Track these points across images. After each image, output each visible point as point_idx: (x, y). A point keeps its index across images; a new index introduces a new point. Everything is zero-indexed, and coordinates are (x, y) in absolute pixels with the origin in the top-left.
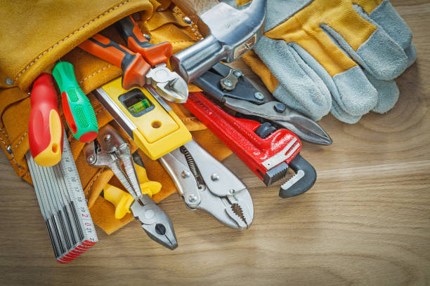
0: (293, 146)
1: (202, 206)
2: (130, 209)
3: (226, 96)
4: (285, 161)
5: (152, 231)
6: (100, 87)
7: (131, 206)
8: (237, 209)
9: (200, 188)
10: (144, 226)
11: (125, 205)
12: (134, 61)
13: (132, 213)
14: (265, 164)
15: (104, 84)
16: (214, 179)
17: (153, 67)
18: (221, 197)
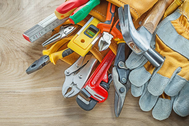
0: (100, 98)
3: (116, 66)
4: (91, 95)
6: (94, 17)
14: (87, 86)
15: (96, 18)
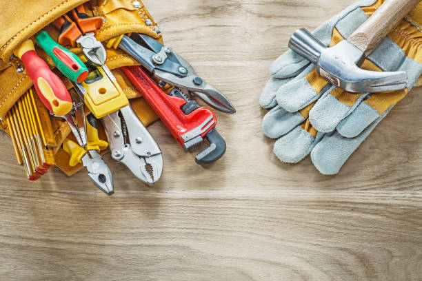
0: (210, 121)
1: (123, 161)
2: (81, 160)
3: (156, 69)
4: (200, 135)
5: (96, 179)
7: (83, 157)
8: (149, 168)
9: (126, 146)
10: (89, 174)
11: (78, 156)
12: (70, 27)
13: (82, 163)
14: (184, 137)
16: (139, 142)
17: (84, 35)
18: (140, 157)
